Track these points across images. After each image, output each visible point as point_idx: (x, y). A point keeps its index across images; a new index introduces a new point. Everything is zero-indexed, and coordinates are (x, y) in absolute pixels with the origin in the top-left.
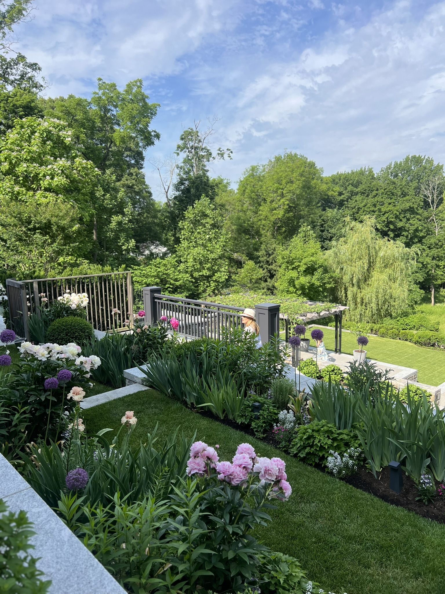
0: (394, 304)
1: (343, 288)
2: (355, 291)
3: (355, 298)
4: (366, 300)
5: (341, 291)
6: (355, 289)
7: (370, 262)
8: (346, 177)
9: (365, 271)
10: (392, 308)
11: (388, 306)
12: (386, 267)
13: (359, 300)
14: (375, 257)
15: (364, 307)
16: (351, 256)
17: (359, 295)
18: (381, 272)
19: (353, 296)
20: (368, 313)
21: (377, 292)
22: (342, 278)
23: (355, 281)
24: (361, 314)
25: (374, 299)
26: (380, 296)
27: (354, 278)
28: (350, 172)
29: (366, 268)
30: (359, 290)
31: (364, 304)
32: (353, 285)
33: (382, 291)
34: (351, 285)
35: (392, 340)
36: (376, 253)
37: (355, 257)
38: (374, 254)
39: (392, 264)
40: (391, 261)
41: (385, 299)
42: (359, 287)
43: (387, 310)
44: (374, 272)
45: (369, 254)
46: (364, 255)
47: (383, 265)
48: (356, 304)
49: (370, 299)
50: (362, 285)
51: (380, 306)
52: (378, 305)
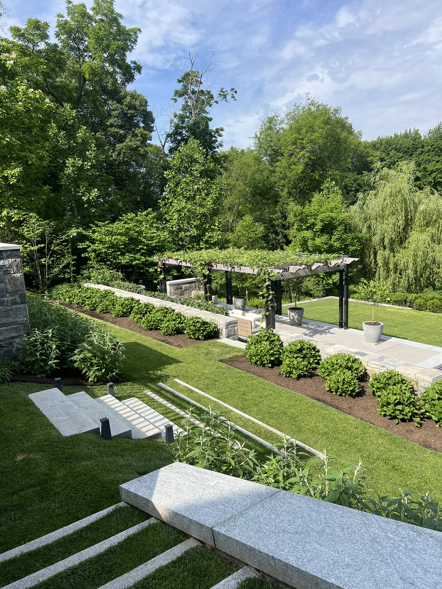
0: (438, 270)
1: (372, 252)
2: (387, 256)
3: (386, 264)
4: (401, 266)
5: (370, 256)
6: (387, 252)
7: (406, 220)
8: (388, 141)
9: (400, 230)
10: (435, 277)
11: (430, 274)
12: (427, 225)
13: (391, 266)
14: (413, 212)
15: (398, 275)
16: (383, 211)
17: (391, 260)
18: (422, 231)
19: (384, 261)
20: (404, 282)
21: (416, 256)
22: (371, 240)
23: (386, 242)
24: (394, 284)
25: (411, 264)
26: (419, 260)
27: (385, 239)
28: (393, 136)
29: (402, 227)
30: (392, 254)
31: (398, 271)
32: (385, 248)
33: (421, 253)
34: (382, 248)
35: (432, 313)
36: (416, 208)
37: (387, 212)
38: (412, 208)
39: (436, 221)
40: (434, 217)
41: (426, 264)
42: (392, 250)
43: (428, 278)
44: (413, 232)
45: (406, 210)
46: (399, 210)
47: (424, 223)
48: (388, 272)
49: (406, 264)
50: (397, 247)
51: (418, 273)
52: (417, 272)
